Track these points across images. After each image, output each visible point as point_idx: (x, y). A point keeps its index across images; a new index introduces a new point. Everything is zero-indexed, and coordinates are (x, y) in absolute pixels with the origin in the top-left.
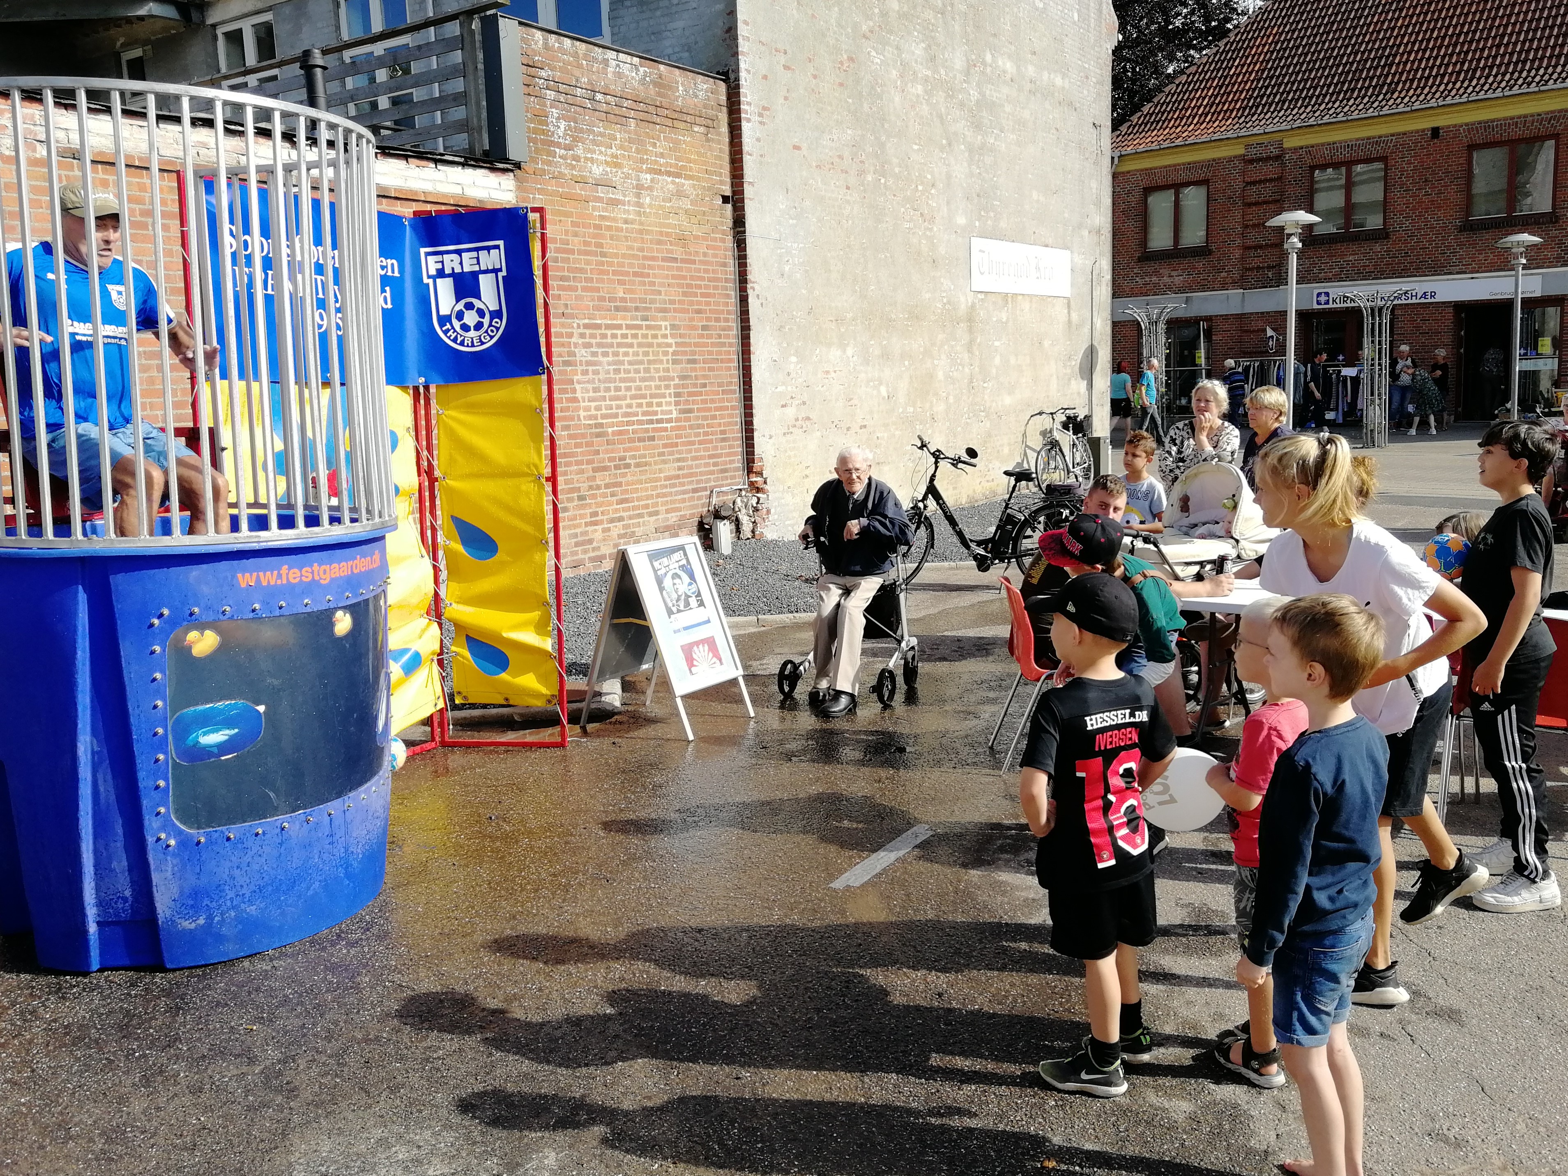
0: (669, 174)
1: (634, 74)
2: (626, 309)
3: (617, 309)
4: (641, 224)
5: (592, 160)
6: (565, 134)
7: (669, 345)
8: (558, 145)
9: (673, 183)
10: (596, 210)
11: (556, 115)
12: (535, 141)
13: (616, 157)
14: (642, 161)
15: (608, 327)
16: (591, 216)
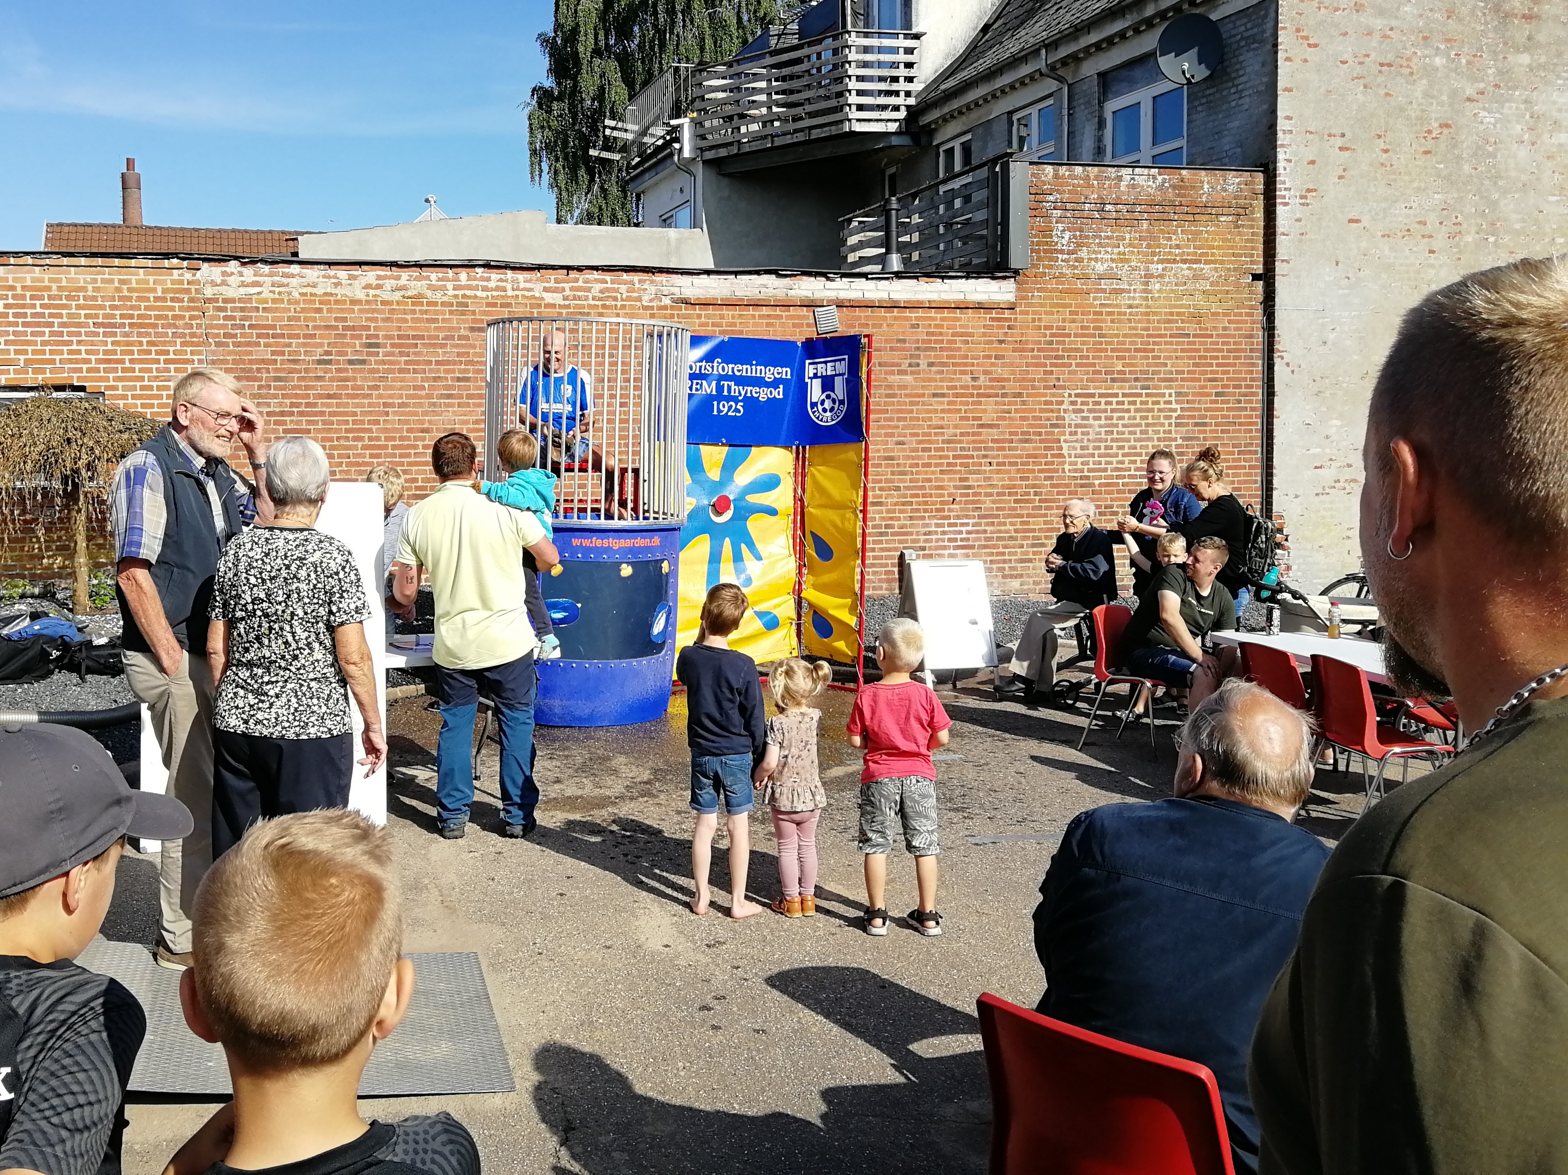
0: (1184, 261)
1: (1151, 183)
2: (1124, 380)
3: (1113, 380)
4: (1148, 307)
5: (1096, 260)
6: (1069, 242)
7: (1175, 410)
8: (1062, 252)
9: (1189, 269)
10: (1095, 301)
11: (1061, 229)
12: (1038, 252)
13: (1124, 254)
14: (1154, 254)
15: (1101, 395)
16: (1092, 305)
